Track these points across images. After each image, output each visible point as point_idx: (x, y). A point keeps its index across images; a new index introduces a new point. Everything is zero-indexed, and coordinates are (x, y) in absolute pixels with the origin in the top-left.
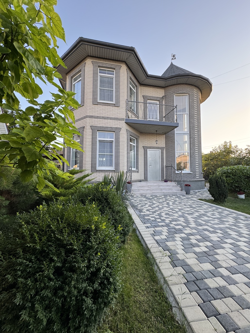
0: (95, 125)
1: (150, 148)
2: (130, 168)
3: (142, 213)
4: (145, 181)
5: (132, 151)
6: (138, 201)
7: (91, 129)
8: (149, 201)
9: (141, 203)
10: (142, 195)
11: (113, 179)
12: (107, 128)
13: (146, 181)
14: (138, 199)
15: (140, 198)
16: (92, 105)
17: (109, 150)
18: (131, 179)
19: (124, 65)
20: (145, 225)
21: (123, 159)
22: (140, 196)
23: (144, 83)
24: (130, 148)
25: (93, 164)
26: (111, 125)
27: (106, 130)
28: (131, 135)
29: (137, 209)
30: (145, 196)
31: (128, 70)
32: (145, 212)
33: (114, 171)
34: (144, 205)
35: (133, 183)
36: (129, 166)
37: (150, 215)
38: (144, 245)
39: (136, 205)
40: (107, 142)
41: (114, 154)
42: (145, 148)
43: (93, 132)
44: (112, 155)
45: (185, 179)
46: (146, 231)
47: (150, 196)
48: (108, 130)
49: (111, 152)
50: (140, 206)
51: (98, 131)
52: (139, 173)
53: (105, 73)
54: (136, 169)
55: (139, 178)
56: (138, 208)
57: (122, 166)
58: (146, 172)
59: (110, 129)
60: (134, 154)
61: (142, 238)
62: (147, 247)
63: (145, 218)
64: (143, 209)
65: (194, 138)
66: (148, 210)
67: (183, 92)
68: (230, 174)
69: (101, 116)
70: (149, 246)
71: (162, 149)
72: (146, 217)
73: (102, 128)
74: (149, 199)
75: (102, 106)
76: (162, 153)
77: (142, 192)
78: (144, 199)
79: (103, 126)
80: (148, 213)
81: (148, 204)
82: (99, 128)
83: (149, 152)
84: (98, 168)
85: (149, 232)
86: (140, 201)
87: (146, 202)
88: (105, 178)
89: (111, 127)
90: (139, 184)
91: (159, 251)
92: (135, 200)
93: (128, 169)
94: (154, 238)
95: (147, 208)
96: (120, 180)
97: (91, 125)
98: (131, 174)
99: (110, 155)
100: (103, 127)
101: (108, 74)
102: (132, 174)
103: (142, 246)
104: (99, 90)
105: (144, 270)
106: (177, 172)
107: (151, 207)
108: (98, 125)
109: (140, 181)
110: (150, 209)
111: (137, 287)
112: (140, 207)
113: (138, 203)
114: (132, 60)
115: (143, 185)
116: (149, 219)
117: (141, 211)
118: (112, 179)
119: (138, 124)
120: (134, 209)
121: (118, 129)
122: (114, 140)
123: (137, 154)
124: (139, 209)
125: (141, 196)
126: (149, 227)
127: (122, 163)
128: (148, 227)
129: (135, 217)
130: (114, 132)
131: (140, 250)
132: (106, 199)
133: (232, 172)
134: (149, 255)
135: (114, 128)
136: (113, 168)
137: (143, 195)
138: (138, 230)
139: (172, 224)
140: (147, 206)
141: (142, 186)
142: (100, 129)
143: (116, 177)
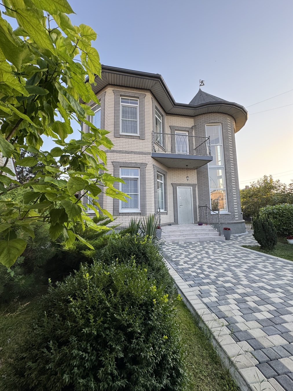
0: (117, 161)
1: (180, 185)
2: (158, 210)
3: (179, 267)
4: (175, 224)
5: (159, 189)
6: (170, 250)
7: (112, 165)
8: (184, 250)
9: (175, 252)
10: (174, 242)
11: (141, 223)
12: (131, 164)
13: (176, 224)
14: (170, 247)
15: (172, 246)
16: (113, 138)
17: (133, 189)
18: (160, 222)
19: (149, 94)
20: (186, 282)
21: (150, 199)
22: (171, 243)
23: (171, 112)
24: (157, 186)
25: (115, 206)
26: (136, 160)
27: (130, 166)
28: (158, 171)
29: (172, 261)
30: (177, 244)
31: (154, 99)
32: (182, 265)
33: (140, 214)
34: (180, 256)
35: (162, 228)
36: (157, 208)
37: (189, 269)
38: (191, 310)
39: (170, 256)
40: (131, 179)
41: (139, 193)
42: (174, 185)
43: (115, 168)
44: (137, 195)
45: (222, 220)
46: (190, 291)
47: (183, 243)
48: (132, 166)
49: (136, 191)
50: (174, 256)
51: (120, 167)
52: (168, 215)
53: (128, 103)
54: (165, 211)
55: (168, 221)
56: (174, 260)
57: (149, 207)
58: (177, 214)
59: (135, 164)
60: (162, 193)
61: (188, 300)
62: (197, 314)
63: (184, 273)
64: (179, 261)
65: (231, 173)
66: (185, 262)
67: (216, 122)
68: (276, 214)
69: (123, 150)
70: (200, 312)
71: (193, 186)
72: (186, 272)
73: (125, 164)
74: (183, 247)
75: (125, 139)
76: (194, 191)
77: (173, 238)
78: (178, 247)
79: (126, 161)
80: (186, 266)
81: (183, 254)
82: (122, 164)
83: (179, 189)
84: (121, 211)
85: (194, 292)
86: (173, 250)
87: (181, 251)
88: (133, 223)
89: (135, 163)
90: (169, 228)
91: (213, 319)
92: (167, 249)
93: (156, 211)
94: (201, 300)
95: (183, 259)
96: (149, 225)
97: (113, 161)
98: (160, 216)
99: (135, 195)
100: (126, 163)
101: (131, 103)
102: (161, 217)
103: (189, 311)
104: (121, 121)
105: (199, 346)
106: (212, 213)
107: (188, 258)
108: (120, 161)
109: (170, 225)
110: (188, 261)
111: (197, 371)
112: (175, 258)
113: (171, 252)
114: (157, 88)
115: (174, 230)
116: (190, 275)
117: (177, 263)
118: (140, 223)
119: (166, 159)
120: (169, 261)
121: (143, 165)
122: (139, 177)
123: (165, 193)
124: (174, 261)
125: (173, 243)
126: (193, 286)
127: (149, 204)
128: (191, 286)
129: (172, 272)
130: (139, 168)
131: (188, 317)
132: (144, 254)
133: (278, 212)
134: (201, 325)
135: (139, 163)
136: (138, 210)
137: (176, 242)
138: (180, 290)
139: (219, 280)
140: (183, 256)
141: (174, 231)
142: (122, 166)
143: (146, 223)
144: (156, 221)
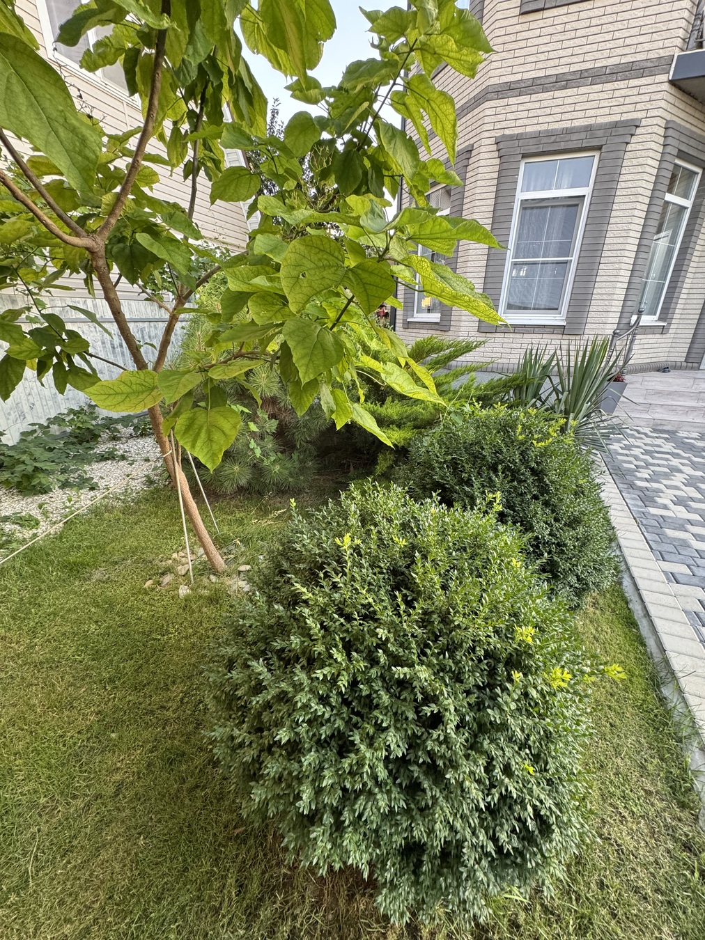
0: (516, 131)
2: (634, 318)
3: (653, 511)
4: (686, 368)
5: (663, 234)
6: (637, 452)
7: (497, 154)
8: (688, 459)
9: (651, 461)
10: (660, 428)
11: (558, 364)
12: (568, 137)
13: (692, 368)
14: (639, 443)
15: (648, 441)
16: (519, 19)
17: (555, 241)
18: (626, 361)
20: (662, 563)
21: (613, 279)
22: (647, 430)
24: (659, 217)
26: (592, 113)
27: (562, 146)
28: (682, 155)
29: (632, 486)
30: (672, 435)
32: (665, 507)
33: (561, 330)
34: (666, 476)
35: (627, 378)
36: (631, 309)
37: (689, 527)
38: (651, 642)
39: (629, 470)
40: (553, 203)
41: (574, 259)
43: (505, 166)
44: (566, 262)
46: (667, 591)
47: (695, 435)
48: (570, 145)
49: (566, 249)
50: (644, 474)
51: (524, 156)
52: (668, 335)
54: (660, 319)
55: (660, 357)
56: (639, 483)
57: (600, 309)
59: (583, 136)
60: (670, 252)
61: (647, 614)
62: (666, 662)
63: (664, 534)
64: (658, 491)
66: (679, 502)
70: (677, 663)
72: (670, 533)
73: (544, 140)
74: (690, 448)
77: (660, 415)
78: (668, 447)
79: (551, 126)
80: (681, 512)
81: (680, 471)
82: (531, 142)
85: (682, 599)
86: (647, 452)
87: (675, 462)
88: (530, 361)
89: (588, 128)
90: (656, 381)
92: (627, 447)
93: (625, 321)
94: (698, 632)
95: (677, 488)
96: (584, 372)
97: (499, 133)
98: (632, 341)
99: (558, 263)
100: (549, 134)
102: (636, 342)
103: (644, 645)
105: (643, 740)
107: (697, 489)
108: (529, 129)
109: (665, 369)
110: (693, 500)
112: (647, 480)
113: (636, 458)
115: (675, 388)
116: (685, 544)
117: (647, 498)
118: (554, 363)
120: (620, 486)
121: (621, 131)
122: (586, 191)
123: (684, 250)
124: (641, 489)
125: (655, 431)
126: (679, 578)
127: (605, 297)
128: (674, 578)
129: (620, 517)
130: (599, 148)
131: (632, 655)
134: (667, 691)
135: (601, 127)
136: (558, 317)
137: (666, 428)
138: (632, 578)
140: (678, 479)
141: (670, 393)
142: (533, 149)
143: (572, 364)
144: (613, 359)
